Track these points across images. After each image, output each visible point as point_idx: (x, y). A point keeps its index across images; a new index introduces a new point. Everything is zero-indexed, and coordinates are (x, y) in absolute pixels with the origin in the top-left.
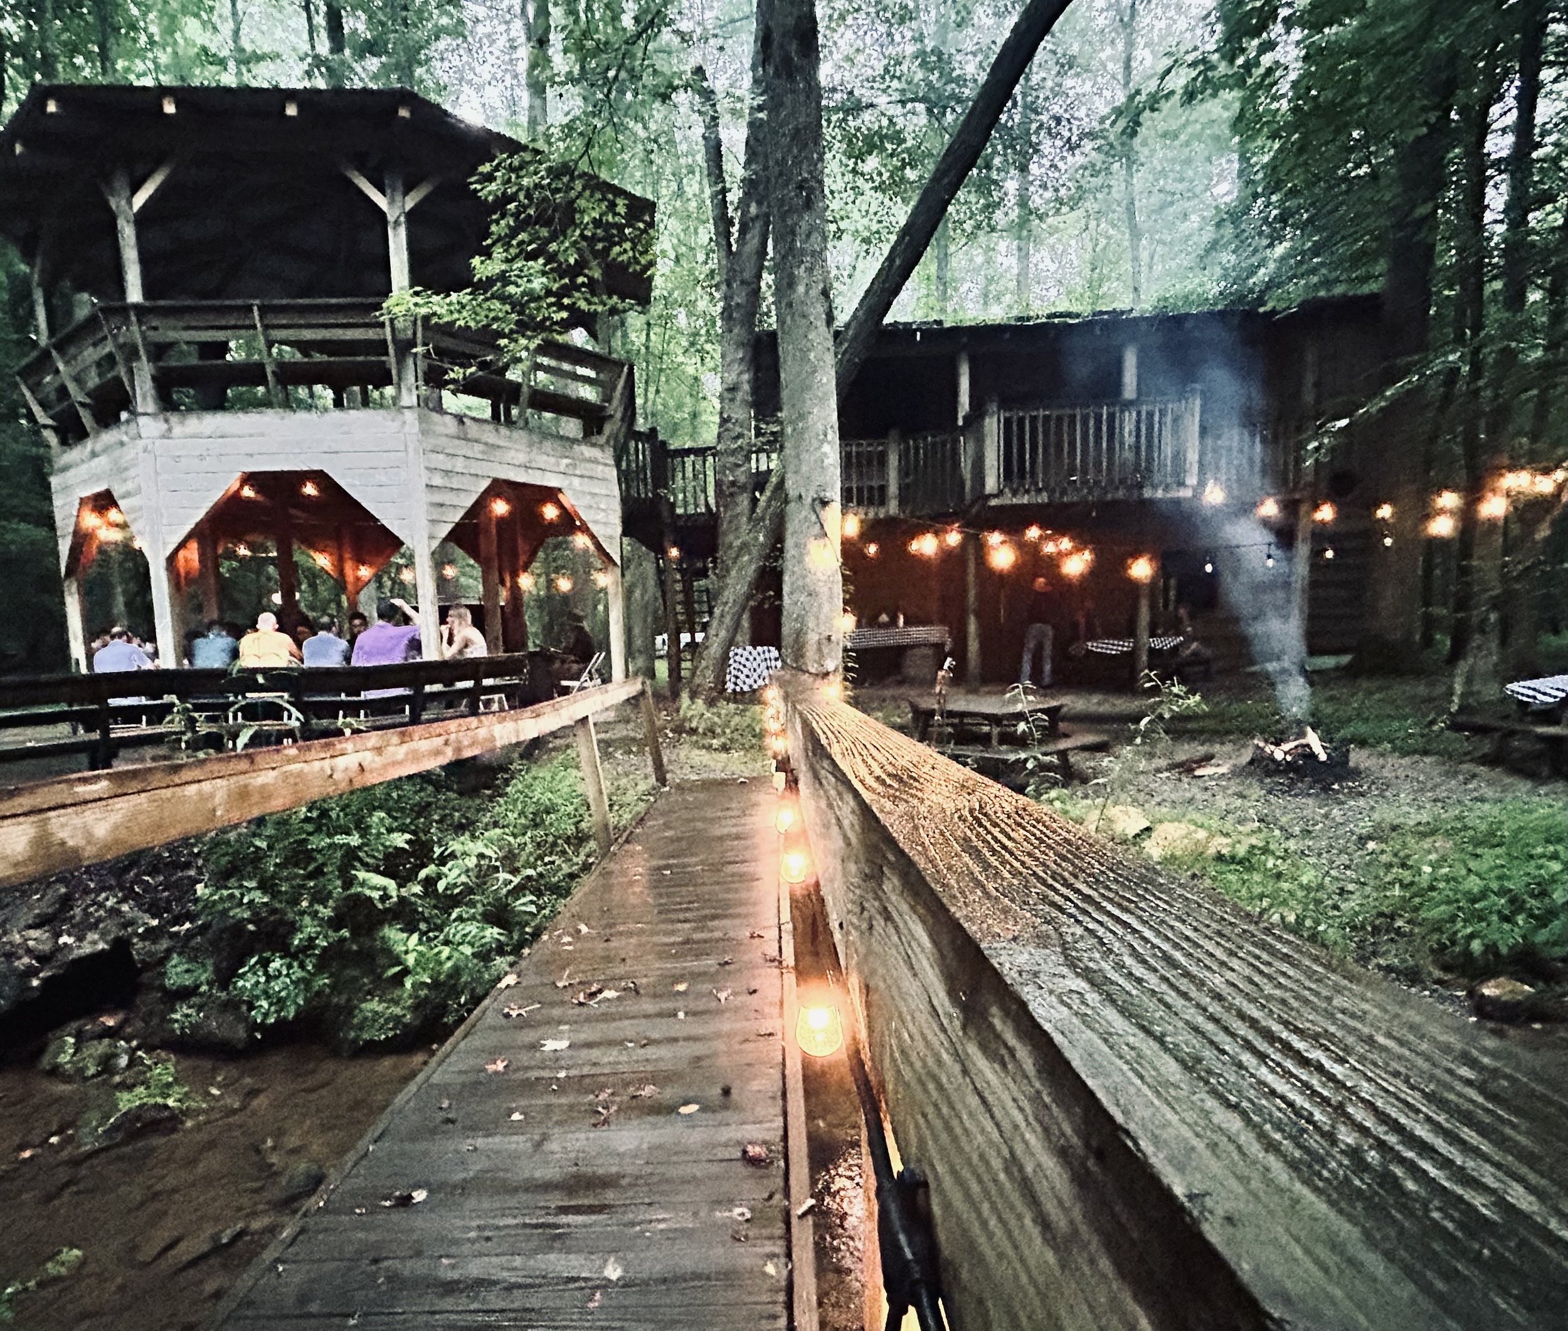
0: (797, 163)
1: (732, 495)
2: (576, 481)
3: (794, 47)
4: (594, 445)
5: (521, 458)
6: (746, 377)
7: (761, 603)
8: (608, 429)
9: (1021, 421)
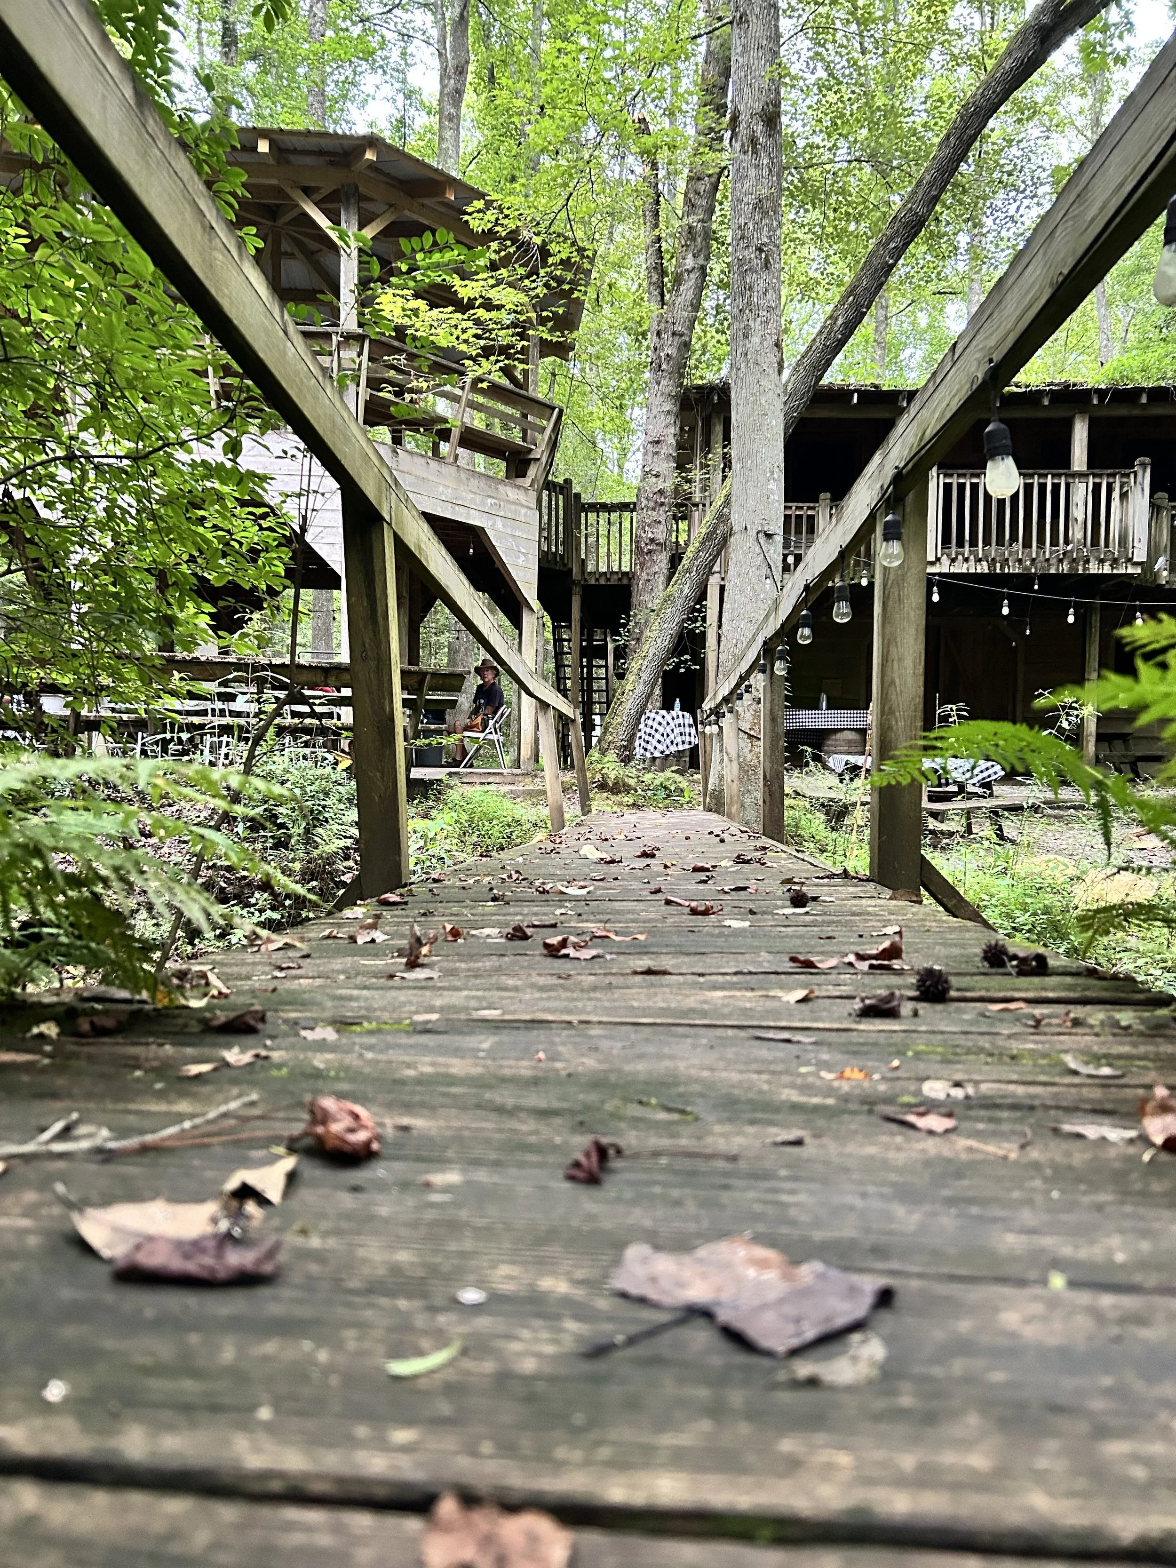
0: (758, 228)
1: (650, 552)
2: (499, 523)
3: (759, 128)
4: (519, 487)
5: (448, 494)
6: (672, 430)
7: (678, 666)
8: (533, 471)
9: (961, 487)
